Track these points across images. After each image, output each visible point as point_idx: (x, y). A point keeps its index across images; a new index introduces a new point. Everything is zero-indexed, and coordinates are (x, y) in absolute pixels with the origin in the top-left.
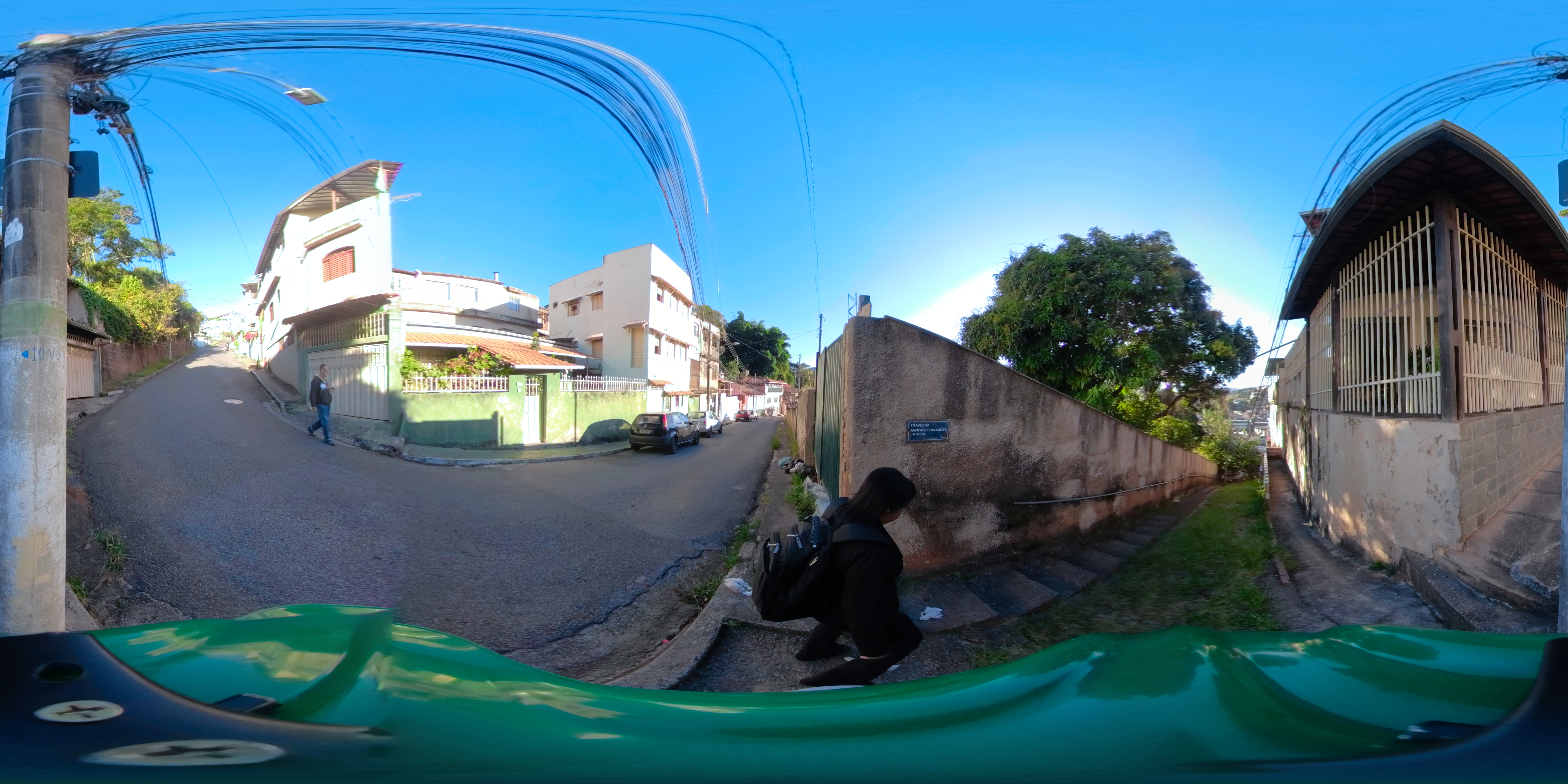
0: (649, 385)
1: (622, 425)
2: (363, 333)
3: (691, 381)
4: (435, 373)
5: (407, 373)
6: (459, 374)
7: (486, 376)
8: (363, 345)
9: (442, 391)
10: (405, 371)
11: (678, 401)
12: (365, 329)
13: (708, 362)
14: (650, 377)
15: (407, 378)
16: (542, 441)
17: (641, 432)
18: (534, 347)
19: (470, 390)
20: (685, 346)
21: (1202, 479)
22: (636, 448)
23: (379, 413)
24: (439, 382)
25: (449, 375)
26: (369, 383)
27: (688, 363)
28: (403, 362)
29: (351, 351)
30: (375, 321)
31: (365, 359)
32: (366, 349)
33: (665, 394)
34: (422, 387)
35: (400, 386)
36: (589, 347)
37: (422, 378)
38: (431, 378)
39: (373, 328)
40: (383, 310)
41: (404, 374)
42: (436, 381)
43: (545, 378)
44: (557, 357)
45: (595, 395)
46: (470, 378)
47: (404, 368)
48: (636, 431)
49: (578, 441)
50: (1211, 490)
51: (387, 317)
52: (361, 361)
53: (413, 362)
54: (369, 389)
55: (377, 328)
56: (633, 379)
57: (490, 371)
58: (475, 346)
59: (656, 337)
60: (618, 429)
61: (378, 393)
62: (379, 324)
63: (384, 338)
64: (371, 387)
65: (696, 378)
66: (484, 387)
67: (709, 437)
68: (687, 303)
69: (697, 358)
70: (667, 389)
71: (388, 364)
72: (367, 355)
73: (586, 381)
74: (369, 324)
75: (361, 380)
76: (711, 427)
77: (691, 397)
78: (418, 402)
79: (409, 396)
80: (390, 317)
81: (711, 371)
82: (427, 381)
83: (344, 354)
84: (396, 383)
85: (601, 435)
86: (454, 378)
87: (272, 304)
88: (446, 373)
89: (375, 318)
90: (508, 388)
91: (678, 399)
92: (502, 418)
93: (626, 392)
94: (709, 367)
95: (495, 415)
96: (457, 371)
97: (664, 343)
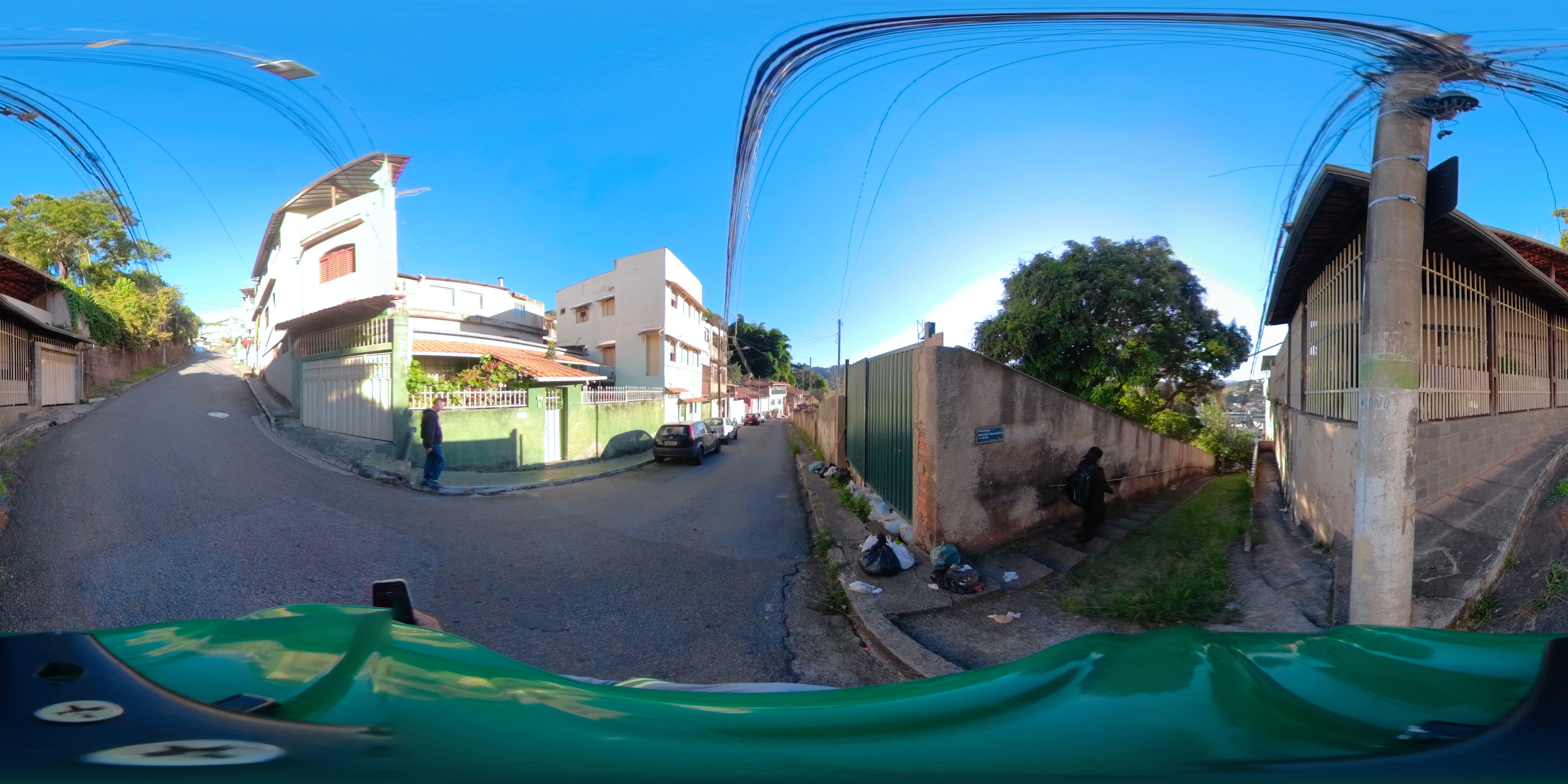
0: (666, 393)
1: (642, 436)
2: (364, 340)
3: (704, 387)
4: (445, 387)
5: (414, 387)
6: (473, 387)
7: (503, 389)
8: (364, 354)
10: (412, 384)
11: (691, 408)
12: (366, 336)
13: (719, 367)
14: (667, 385)
15: (414, 392)
16: (564, 458)
17: (665, 444)
18: (548, 356)
19: (486, 405)
20: (697, 351)
22: (661, 460)
23: (382, 432)
25: (462, 389)
26: (370, 398)
27: (700, 369)
28: (409, 374)
29: (350, 361)
30: (377, 326)
31: (366, 370)
32: (367, 359)
33: (680, 402)
35: (406, 402)
36: (601, 355)
37: (430, 390)
39: (375, 334)
40: (386, 314)
41: (410, 388)
43: (565, 390)
44: (574, 366)
45: (615, 406)
46: (486, 392)
47: (410, 381)
48: (659, 443)
49: (600, 456)
51: (391, 322)
52: (360, 373)
53: (421, 373)
54: (369, 405)
55: (379, 334)
56: (651, 389)
57: (507, 383)
58: (487, 356)
59: (672, 344)
60: (638, 440)
61: (381, 410)
62: (382, 330)
63: (387, 346)
64: (372, 402)
65: (707, 383)
67: (729, 444)
68: (698, 308)
69: (708, 363)
70: (683, 396)
71: (392, 377)
72: (368, 365)
73: (607, 392)
74: (371, 330)
75: (360, 395)
76: (728, 434)
77: (703, 403)
80: (395, 323)
81: (721, 375)
83: (342, 364)
84: (401, 398)
85: (624, 447)
86: (468, 393)
87: (268, 308)
88: (458, 386)
89: (378, 323)
90: (527, 402)
91: (691, 406)
92: (521, 436)
93: (645, 401)
94: (719, 373)
95: (514, 433)
96: (471, 384)
97: (679, 349)
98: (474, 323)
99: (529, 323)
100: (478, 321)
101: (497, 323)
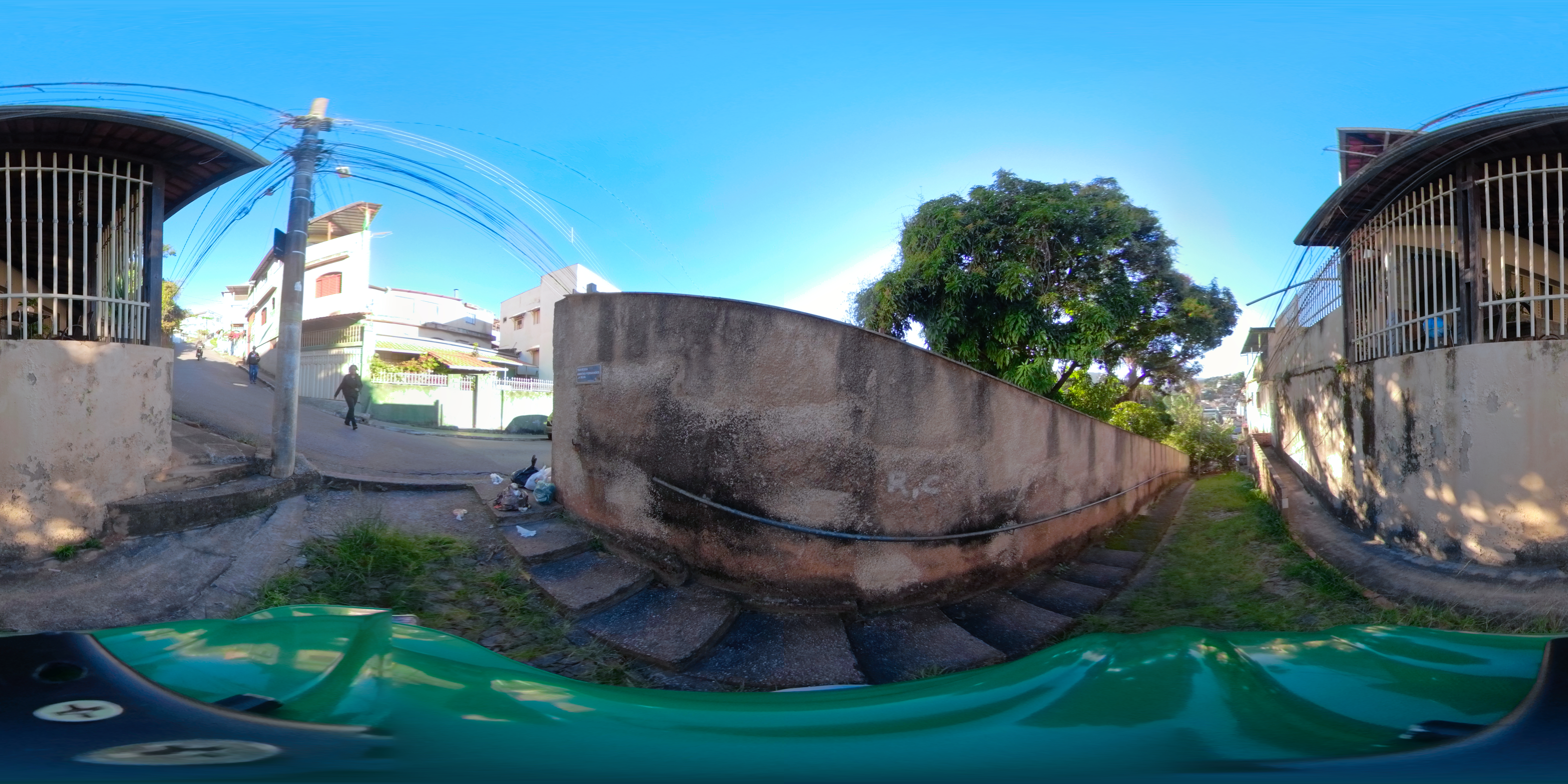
1: (545, 420)
2: (344, 339)
4: (394, 371)
5: (374, 369)
6: (411, 371)
7: (431, 374)
8: (344, 347)
9: (398, 383)
10: (374, 367)
12: (346, 337)
16: (472, 426)
18: (476, 354)
19: (419, 383)
21: (1174, 475)
24: (397, 377)
25: (404, 372)
28: (374, 361)
29: (333, 352)
30: (354, 330)
31: (344, 357)
32: (346, 351)
34: (385, 380)
36: (528, 357)
37: (385, 373)
38: (392, 374)
39: (352, 335)
40: (359, 324)
41: (373, 371)
42: (395, 376)
43: (476, 377)
45: (520, 393)
46: (419, 375)
47: (375, 365)
49: (503, 429)
50: (1186, 488)
51: (362, 328)
52: (341, 359)
53: (380, 362)
55: (354, 336)
57: (433, 371)
58: (426, 353)
60: (542, 424)
62: (356, 333)
63: (359, 343)
66: (429, 382)
72: (347, 355)
73: (513, 382)
74: (350, 333)
78: (381, 390)
79: (375, 385)
80: (365, 328)
82: (388, 376)
83: (329, 353)
85: (523, 426)
86: (408, 374)
87: (265, 309)
88: (401, 371)
89: (354, 328)
90: (447, 384)
92: (442, 405)
95: (437, 403)
96: (410, 369)
98: (432, 329)
99: (478, 329)
100: (433, 326)
101: (450, 329)
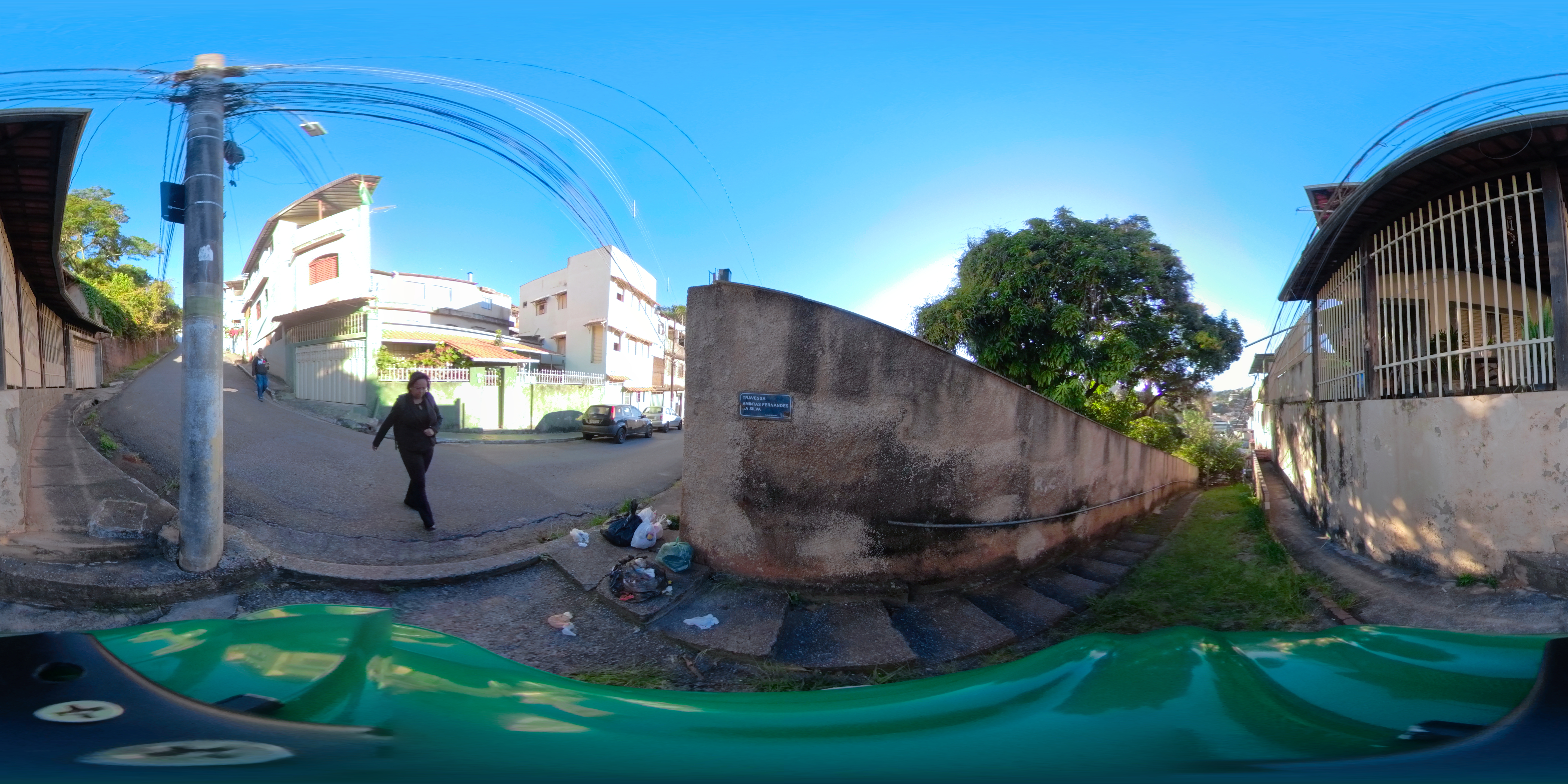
0: (607, 380)
1: (578, 417)
2: (345, 330)
3: (654, 379)
4: (405, 365)
5: (382, 365)
6: (426, 366)
7: (450, 367)
8: (345, 341)
10: (381, 363)
11: (639, 397)
12: (347, 327)
13: (673, 359)
14: (609, 372)
15: (382, 368)
16: (500, 427)
17: (591, 422)
18: (497, 343)
20: (648, 344)
21: (1184, 484)
22: (588, 437)
23: (358, 398)
26: (349, 373)
27: (651, 361)
28: (378, 355)
29: (334, 346)
30: (355, 320)
31: (347, 352)
32: (347, 344)
33: (624, 389)
34: (395, 377)
35: (376, 375)
36: (554, 345)
37: (394, 368)
38: (403, 369)
39: (353, 326)
40: (362, 311)
41: (380, 366)
43: (502, 371)
44: (518, 352)
45: (551, 387)
46: (436, 370)
47: (380, 360)
48: (587, 422)
49: (533, 428)
50: (1195, 496)
51: (365, 317)
52: (343, 354)
53: (387, 355)
54: (349, 378)
55: (357, 326)
56: (590, 375)
57: (453, 363)
58: (442, 343)
59: (616, 335)
60: (573, 420)
61: (357, 381)
62: (358, 323)
63: (362, 334)
64: (352, 376)
65: (660, 375)
66: (448, 377)
67: (665, 432)
68: (651, 303)
69: (660, 356)
70: (627, 385)
71: (366, 357)
72: (348, 349)
73: (543, 374)
74: (350, 323)
75: (342, 371)
76: (668, 422)
77: (654, 393)
78: (391, 389)
79: (383, 383)
80: (368, 317)
81: (676, 369)
82: (398, 372)
83: (328, 348)
84: (372, 372)
85: (556, 424)
87: (259, 302)
88: (415, 364)
89: (355, 318)
90: (469, 378)
91: (639, 394)
92: (463, 405)
93: (583, 385)
94: (673, 365)
95: (458, 402)
96: (424, 363)
97: (625, 342)
98: (445, 315)
99: (495, 314)
100: (447, 313)
101: (465, 315)
